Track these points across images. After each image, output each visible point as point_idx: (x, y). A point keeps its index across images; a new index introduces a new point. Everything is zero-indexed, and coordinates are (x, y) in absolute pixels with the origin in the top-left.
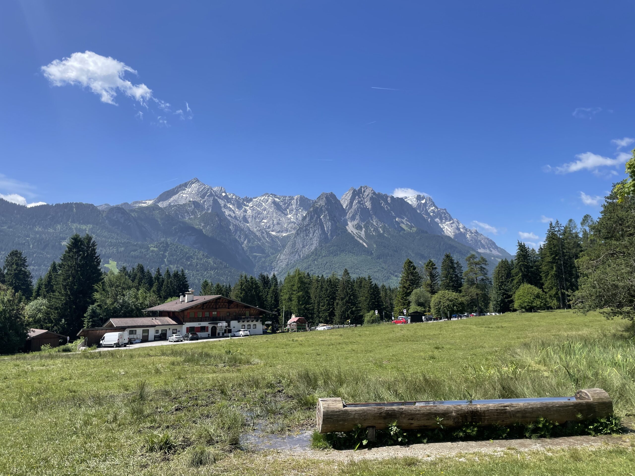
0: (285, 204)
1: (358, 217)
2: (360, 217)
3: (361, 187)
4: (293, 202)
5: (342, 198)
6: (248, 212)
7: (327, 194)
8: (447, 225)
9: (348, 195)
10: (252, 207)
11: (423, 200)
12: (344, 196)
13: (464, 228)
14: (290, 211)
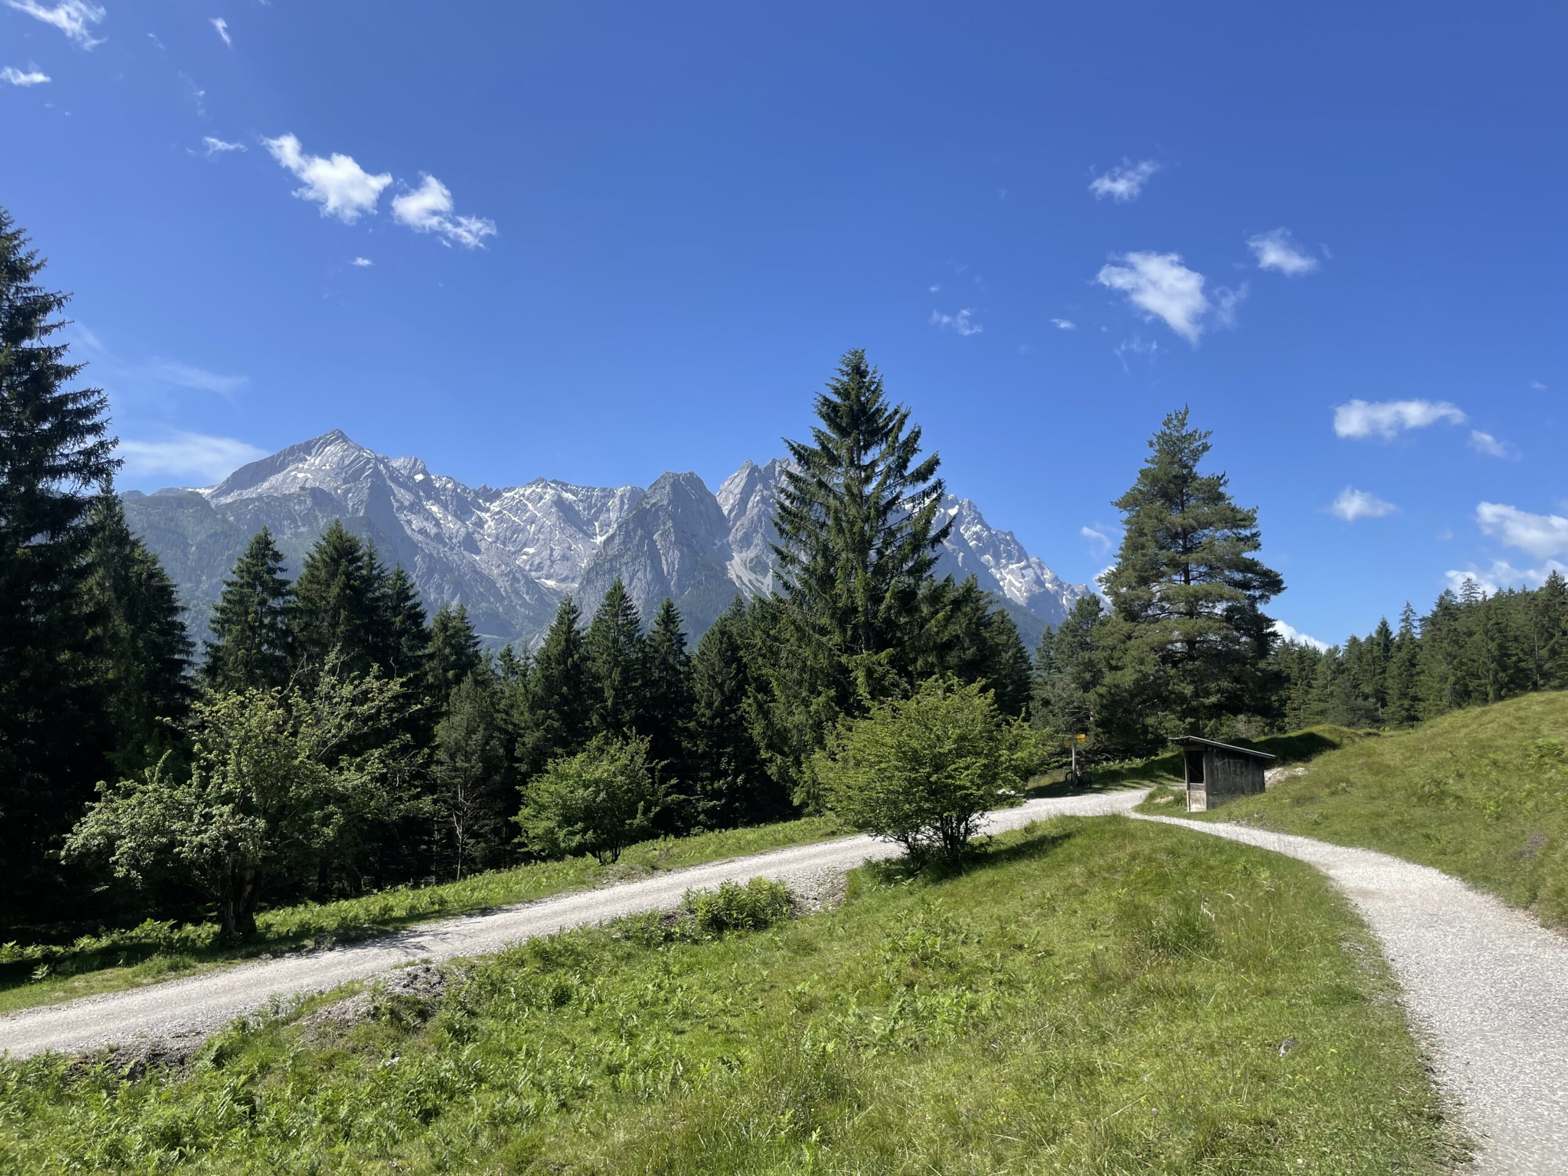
0: (590, 508)
1: (758, 539)
2: (765, 540)
3: (774, 462)
4: (614, 503)
5: (722, 488)
6: (486, 527)
7: (678, 476)
8: (1012, 572)
9: (737, 480)
10: (499, 512)
11: (952, 507)
12: (726, 484)
13: (1055, 580)
14: (601, 526)
